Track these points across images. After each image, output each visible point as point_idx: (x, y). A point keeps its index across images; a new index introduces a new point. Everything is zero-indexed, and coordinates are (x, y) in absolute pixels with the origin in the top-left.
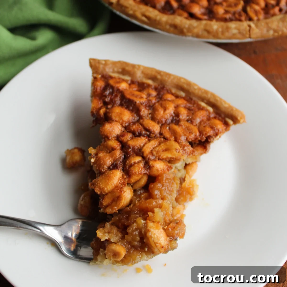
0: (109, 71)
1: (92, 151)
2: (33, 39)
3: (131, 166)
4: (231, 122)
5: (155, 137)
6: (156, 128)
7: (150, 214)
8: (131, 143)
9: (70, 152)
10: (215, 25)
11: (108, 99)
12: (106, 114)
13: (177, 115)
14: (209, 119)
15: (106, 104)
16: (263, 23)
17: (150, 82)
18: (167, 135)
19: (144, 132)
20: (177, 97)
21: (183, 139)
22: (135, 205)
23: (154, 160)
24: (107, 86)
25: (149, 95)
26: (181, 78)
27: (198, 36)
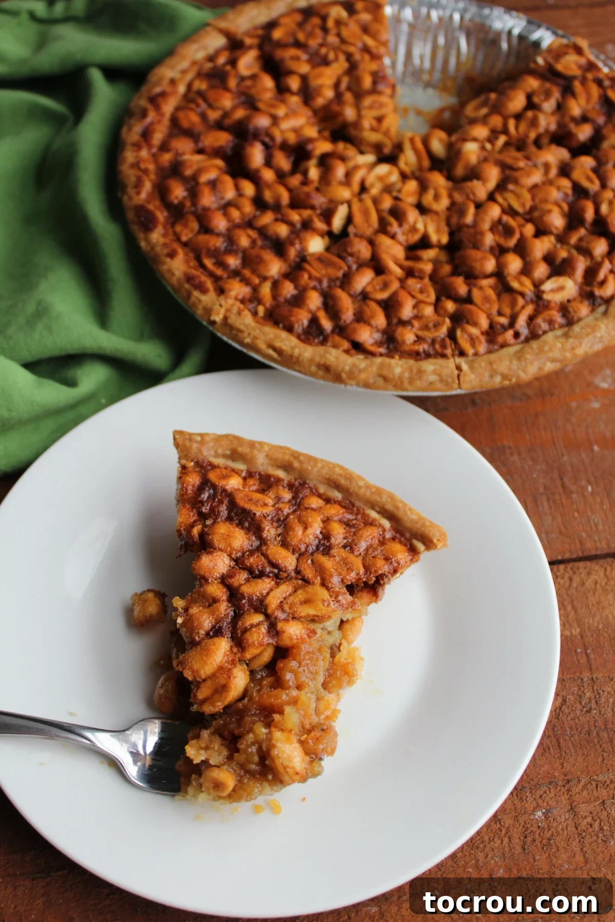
0: (209, 454)
1: (178, 603)
2: (71, 383)
3: (245, 630)
4: (420, 546)
5: (288, 578)
6: (289, 561)
7: (276, 717)
8: (246, 589)
9: (139, 598)
10: (398, 366)
11: (205, 509)
12: (202, 535)
13: (326, 536)
14: (382, 543)
15: (203, 517)
16: (482, 363)
17: (281, 474)
18: (309, 573)
19: (268, 569)
20: (328, 501)
21: (336, 580)
22: (251, 699)
23: (286, 620)
24: (205, 483)
25: (278, 499)
26: (335, 466)
27: (367, 385)
